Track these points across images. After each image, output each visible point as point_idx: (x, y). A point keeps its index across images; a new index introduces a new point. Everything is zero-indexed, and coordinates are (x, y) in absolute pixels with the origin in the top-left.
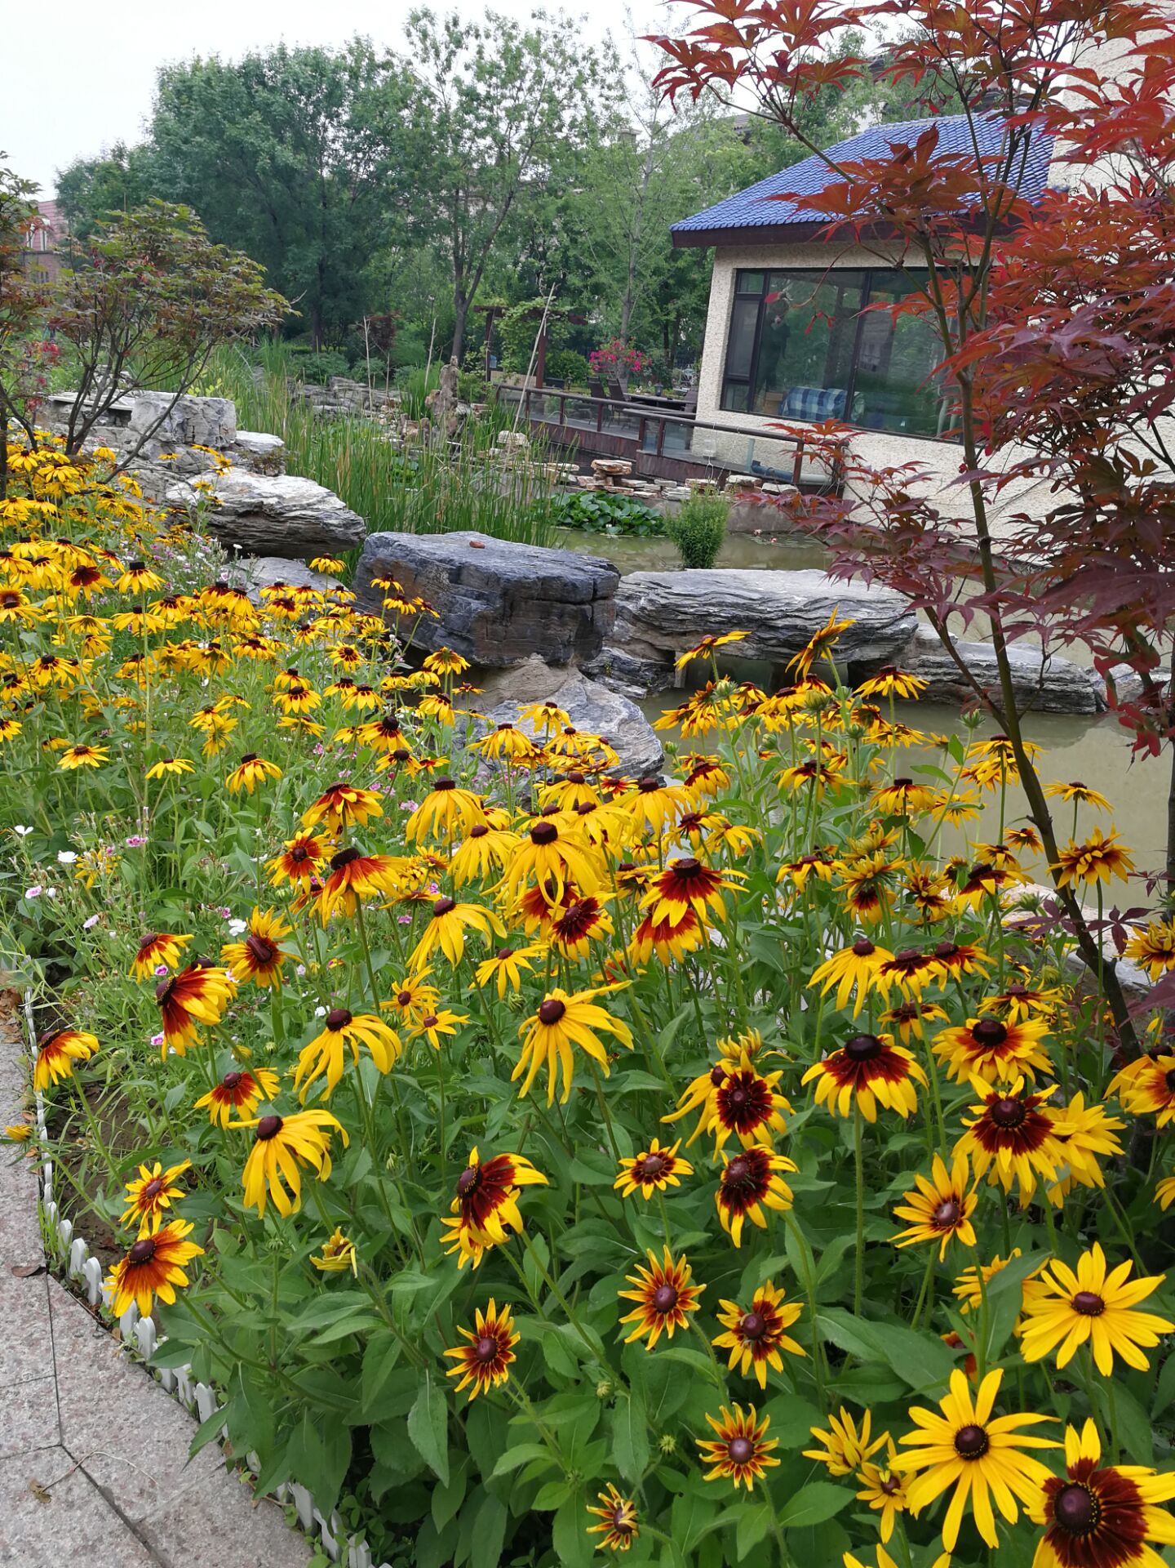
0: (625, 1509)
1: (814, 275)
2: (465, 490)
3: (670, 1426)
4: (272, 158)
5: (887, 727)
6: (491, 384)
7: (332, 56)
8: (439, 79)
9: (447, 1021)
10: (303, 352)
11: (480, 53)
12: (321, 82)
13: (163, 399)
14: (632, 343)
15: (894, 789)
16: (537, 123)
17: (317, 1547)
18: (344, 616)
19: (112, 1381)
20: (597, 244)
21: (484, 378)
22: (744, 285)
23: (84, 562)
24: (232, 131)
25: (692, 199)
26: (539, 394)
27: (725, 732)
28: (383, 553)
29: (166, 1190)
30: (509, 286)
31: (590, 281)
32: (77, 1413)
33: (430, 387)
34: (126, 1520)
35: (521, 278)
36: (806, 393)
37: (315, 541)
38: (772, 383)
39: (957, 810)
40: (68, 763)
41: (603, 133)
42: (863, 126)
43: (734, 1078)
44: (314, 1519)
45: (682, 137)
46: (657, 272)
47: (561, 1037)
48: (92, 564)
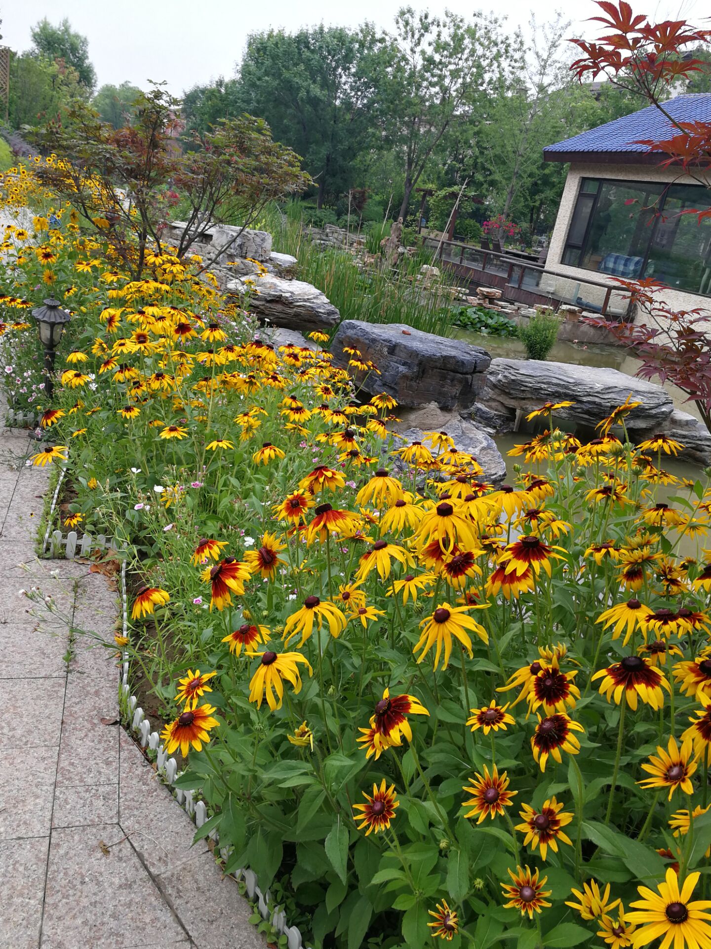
0: (452, 916)
1: (629, 184)
2: (399, 299)
3: (481, 873)
4: (308, 92)
5: (655, 471)
6: (420, 236)
7: (350, 33)
8: (412, 50)
9: (372, 612)
10: (311, 208)
11: (439, 35)
12: (342, 48)
13: (233, 230)
14: (510, 218)
15: (656, 510)
16: (468, 80)
17: (255, 910)
18: (325, 367)
19: (149, 792)
20: (495, 156)
21: (416, 232)
22: (585, 188)
23: (183, 320)
24: (286, 74)
25: (558, 132)
26: (449, 244)
27: (552, 462)
28: (350, 332)
29: (202, 686)
30: (439, 178)
31: (489, 178)
32: (128, 808)
33: (384, 235)
34: (150, 873)
35: (447, 173)
36: (617, 258)
37: (309, 321)
38: (595, 249)
39: (694, 527)
40: (165, 435)
41: (508, 88)
42: (674, 94)
43: (547, 670)
44: (255, 893)
45: (557, 93)
46: (531, 175)
47: (446, 631)
48: (188, 322)
